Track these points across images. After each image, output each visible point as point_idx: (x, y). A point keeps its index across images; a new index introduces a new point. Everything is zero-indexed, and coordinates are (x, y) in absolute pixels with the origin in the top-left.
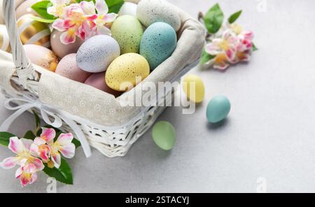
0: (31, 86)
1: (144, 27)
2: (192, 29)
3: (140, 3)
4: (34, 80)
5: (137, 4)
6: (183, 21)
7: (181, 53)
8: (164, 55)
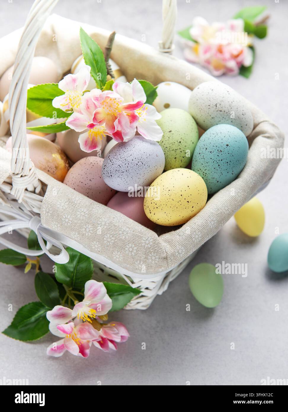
0: (28, 200)
1: (202, 129)
2: (268, 137)
3: (195, 90)
4: (34, 192)
5: (191, 89)
6: (257, 122)
7: (255, 175)
8: (230, 176)
